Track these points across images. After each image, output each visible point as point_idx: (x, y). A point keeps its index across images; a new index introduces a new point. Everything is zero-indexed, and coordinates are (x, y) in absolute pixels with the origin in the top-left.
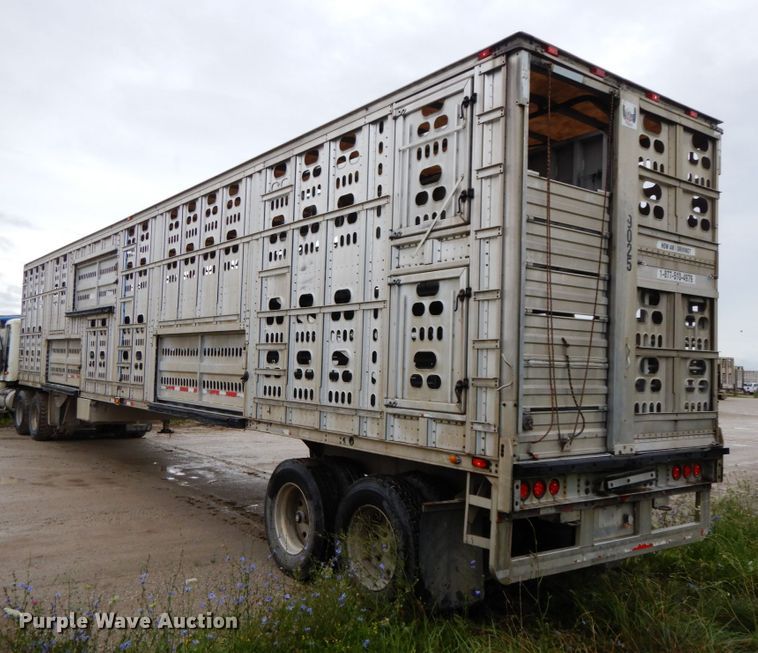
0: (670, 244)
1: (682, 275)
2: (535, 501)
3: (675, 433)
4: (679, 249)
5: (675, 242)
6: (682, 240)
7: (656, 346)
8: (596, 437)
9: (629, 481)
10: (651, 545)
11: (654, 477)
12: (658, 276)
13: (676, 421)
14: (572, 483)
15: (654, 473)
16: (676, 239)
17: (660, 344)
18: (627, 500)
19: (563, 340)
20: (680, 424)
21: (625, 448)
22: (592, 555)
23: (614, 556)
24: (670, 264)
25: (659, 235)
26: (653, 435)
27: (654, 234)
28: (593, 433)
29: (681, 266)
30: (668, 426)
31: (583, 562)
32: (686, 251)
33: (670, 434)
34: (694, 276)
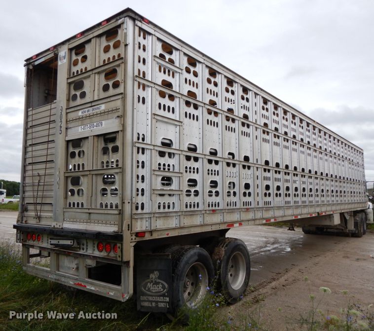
0: (86, 110)
1: (95, 124)
2: (32, 242)
3: (89, 221)
4: (93, 110)
5: (90, 107)
6: (93, 104)
7: (81, 170)
8: (51, 218)
9: (59, 242)
10: (85, 286)
11: (72, 244)
12: (80, 130)
13: (90, 213)
14: (45, 238)
15: (72, 241)
16: (90, 105)
17: (83, 168)
18: (71, 255)
19: (38, 173)
20: (92, 216)
21: (57, 224)
22: (55, 277)
23: (65, 282)
24: (88, 121)
25: (78, 108)
26: (75, 220)
27: (76, 109)
28: (49, 216)
29: (94, 119)
30: (85, 216)
31: (51, 278)
32: (98, 108)
33: (85, 221)
34: (103, 122)
